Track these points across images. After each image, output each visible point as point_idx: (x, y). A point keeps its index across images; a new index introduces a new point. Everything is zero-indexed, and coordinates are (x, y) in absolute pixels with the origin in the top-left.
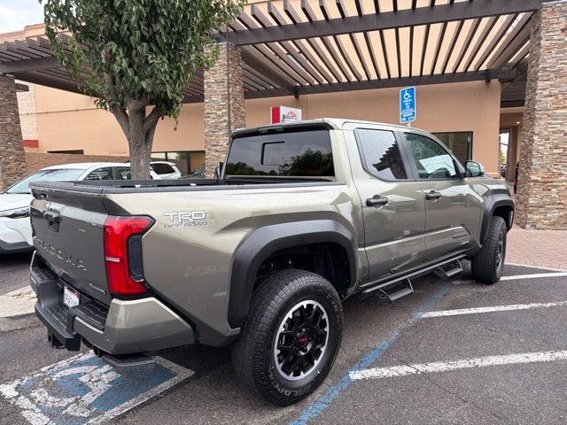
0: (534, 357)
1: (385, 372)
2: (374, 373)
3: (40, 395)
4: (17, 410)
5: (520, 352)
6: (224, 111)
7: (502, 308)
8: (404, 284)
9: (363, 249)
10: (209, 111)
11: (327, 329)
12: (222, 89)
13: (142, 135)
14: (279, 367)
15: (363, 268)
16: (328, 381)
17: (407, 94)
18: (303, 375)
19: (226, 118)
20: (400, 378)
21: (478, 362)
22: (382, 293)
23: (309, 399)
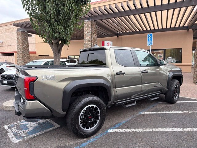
0: (175, 129)
1: (121, 130)
2: (117, 130)
3: (14, 129)
4: (7, 132)
5: (171, 127)
6: (90, 42)
7: (173, 112)
8: (133, 102)
9: (115, 89)
10: (85, 42)
11: (100, 114)
12: (89, 35)
13: (58, 51)
14: (81, 125)
15: (115, 95)
16: (100, 132)
17: (150, 36)
18: (90, 129)
19: (90, 45)
20: (125, 133)
21: (154, 130)
22: (123, 104)
23: (92, 137)
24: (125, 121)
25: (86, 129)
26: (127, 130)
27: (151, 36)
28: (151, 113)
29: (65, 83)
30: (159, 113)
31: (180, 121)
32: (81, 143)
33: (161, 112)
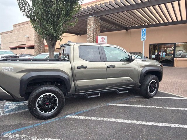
1: (77, 117)
2: (74, 117)
6: (92, 37)
9: (76, 81)
10: (88, 37)
11: (57, 102)
12: (92, 30)
14: (38, 109)
15: (75, 86)
16: (59, 116)
17: (143, 31)
18: (47, 113)
21: (106, 119)
23: (49, 120)
24: (87, 110)
25: (44, 112)
26: (81, 117)
27: (145, 31)
28: (118, 105)
29: (22, 74)
30: (126, 105)
32: (36, 123)
33: (128, 105)
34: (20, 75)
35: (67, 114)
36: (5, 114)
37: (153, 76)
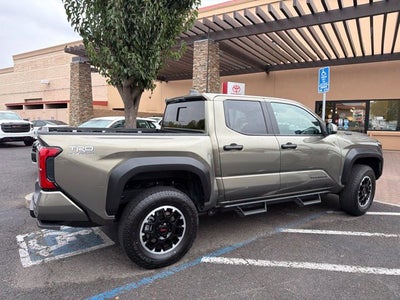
0: (340, 268)
1: (226, 260)
2: (219, 260)
3: (33, 243)
4: (19, 247)
5: (330, 263)
6: (204, 84)
7: (350, 233)
8: (261, 206)
9: (220, 178)
10: (195, 85)
12: (203, 70)
13: (133, 100)
14: (144, 244)
15: (219, 190)
16: (185, 259)
17: (323, 72)
18: (162, 252)
20: (234, 266)
21: (295, 265)
22: (238, 209)
24: (241, 244)
25: (155, 251)
26: (237, 261)
27: (327, 72)
28: (301, 231)
29: (114, 162)
30: (319, 232)
31: (359, 253)
33: (324, 232)
34: (109, 165)
35: (202, 255)
36: (57, 258)
37: (367, 168)
